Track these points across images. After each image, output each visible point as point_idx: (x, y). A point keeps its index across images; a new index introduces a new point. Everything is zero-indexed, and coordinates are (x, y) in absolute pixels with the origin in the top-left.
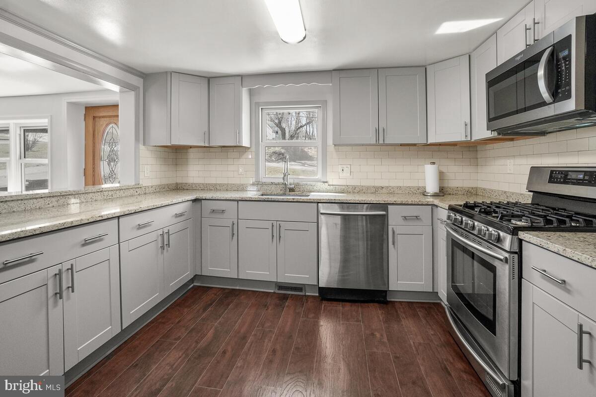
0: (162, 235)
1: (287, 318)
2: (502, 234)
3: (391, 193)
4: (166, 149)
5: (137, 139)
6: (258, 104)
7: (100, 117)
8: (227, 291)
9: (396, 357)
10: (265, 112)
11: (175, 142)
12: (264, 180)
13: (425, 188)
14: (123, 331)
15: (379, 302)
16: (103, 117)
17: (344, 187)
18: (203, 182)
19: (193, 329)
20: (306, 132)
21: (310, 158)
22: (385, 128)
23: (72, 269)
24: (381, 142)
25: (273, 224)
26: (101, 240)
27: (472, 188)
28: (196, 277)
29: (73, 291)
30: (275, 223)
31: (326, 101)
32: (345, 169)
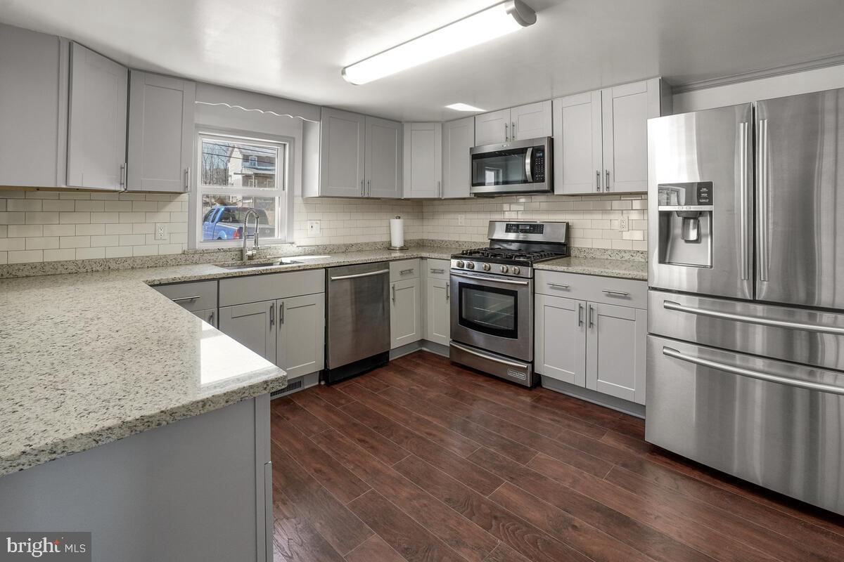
15: (381, 366)
17: (314, 248)
22: (370, 181)
24: (366, 195)
30: (274, 303)
31: (294, 138)
32: (315, 225)
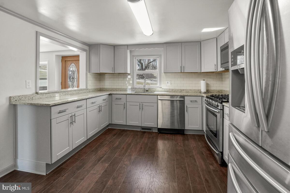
0: (99, 107)
1: (145, 140)
2: (219, 104)
3: (187, 92)
4: (97, 74)
5: (87, 70)
6: (134, 56)
7: (68, 61)
8: (122, 130)
9: (185, 150)
10: (136, 59)
11: (101, 72)
12: (136, 87)
13: (201, 90)
14: (88, 140)
15: (181, 134)
16: (69, 61)
17: (168, 90)
18: (111, 87)
19: (111, 141)
20: (153, 64)
21: (155, 77)
22: (184, 66)
23: (75, 115)
24: (183, 72)
25: (140, 103)
26: (82, 107)
27: (220, 90)
28: (110, 125)
29: (75, 123)
30: (141, 103)
31: (161, 55)
32: (169, 82)
